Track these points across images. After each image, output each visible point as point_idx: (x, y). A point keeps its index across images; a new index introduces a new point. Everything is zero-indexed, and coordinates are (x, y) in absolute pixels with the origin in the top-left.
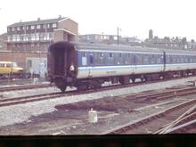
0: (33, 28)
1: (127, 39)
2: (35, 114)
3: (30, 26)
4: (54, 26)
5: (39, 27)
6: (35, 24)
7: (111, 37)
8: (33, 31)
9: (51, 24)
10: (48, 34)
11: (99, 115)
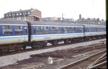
0: (17, 14)
1: (68, 20)
2: (20, 60)
3: (16, 14)
4: (29, 13)
5: (21, 14)
6: (19, 12)
7: (59, 19)
8: (18, 16)
9: (27, 12)
10: (26, 18)
11: (53, 60)
